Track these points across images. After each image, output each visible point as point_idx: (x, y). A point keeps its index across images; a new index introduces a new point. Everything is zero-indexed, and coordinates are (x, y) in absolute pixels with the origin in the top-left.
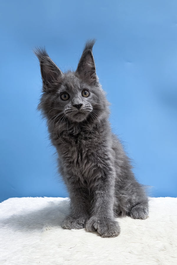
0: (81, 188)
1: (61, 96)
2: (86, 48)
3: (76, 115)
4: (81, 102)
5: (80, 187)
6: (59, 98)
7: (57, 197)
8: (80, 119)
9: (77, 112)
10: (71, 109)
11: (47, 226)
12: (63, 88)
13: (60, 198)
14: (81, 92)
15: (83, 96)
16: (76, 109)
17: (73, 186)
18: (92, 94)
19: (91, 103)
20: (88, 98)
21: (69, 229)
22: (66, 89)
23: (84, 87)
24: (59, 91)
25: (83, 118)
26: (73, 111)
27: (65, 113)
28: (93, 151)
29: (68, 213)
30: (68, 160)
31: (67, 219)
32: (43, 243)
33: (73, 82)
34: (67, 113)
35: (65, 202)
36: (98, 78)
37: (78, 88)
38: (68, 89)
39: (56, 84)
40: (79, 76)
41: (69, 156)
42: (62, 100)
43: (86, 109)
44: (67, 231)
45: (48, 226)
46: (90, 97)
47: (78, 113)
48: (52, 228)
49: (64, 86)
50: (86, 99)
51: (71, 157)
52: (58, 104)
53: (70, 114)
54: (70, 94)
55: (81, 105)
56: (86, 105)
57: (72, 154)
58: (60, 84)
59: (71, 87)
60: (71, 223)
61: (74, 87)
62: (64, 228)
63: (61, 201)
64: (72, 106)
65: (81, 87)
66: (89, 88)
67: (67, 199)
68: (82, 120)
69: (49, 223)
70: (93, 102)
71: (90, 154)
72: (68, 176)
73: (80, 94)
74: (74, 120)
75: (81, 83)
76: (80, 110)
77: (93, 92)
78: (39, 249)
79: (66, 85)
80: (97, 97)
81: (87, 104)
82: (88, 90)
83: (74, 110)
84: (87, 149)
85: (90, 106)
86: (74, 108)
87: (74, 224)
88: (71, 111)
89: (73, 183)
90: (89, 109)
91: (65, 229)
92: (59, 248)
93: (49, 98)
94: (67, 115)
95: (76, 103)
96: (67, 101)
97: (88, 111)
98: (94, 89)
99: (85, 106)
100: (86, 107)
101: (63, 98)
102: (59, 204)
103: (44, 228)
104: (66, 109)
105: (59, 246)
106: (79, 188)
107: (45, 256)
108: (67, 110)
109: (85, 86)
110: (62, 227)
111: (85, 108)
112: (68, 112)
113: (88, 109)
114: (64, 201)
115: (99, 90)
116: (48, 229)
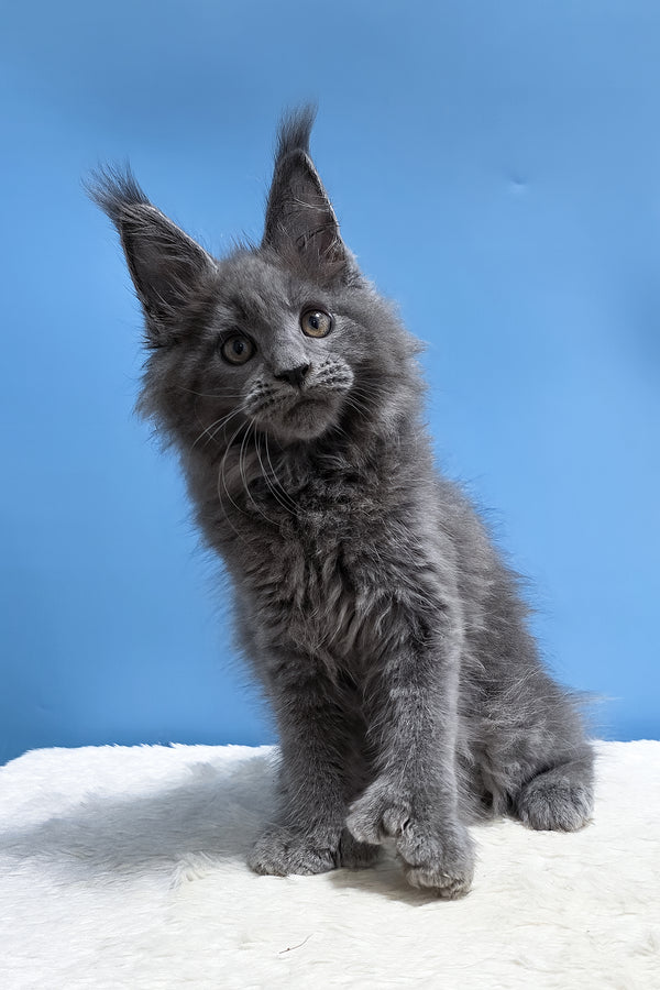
0: (326, 707)
1: (222, 348)
2: (285, 148)
3: (292, 412)
4: (302, 358)
5: (321, 705)
6: (217, 357)
7: (224, 743)
8: (311, 427)
9: (293, 402)
10: (268, 393)
11: (190, 865)
12: (224, 315)
13: (237, 747)
14: (297, 320)
15: (306, 334)
16: (290, 389)
17: (293, 699)
18: (339, 320)
19: (343, 355)
20: (329, 337)
21: (280, 875)
22: (237, 317)
23: (304, 299)
24: (214, 330)
25: (323, 423)
26: (279, 401)
27: (247, 412)
28: (362, 546)
29: (273, 807)
30: (271, 595)
31: (268, 834)
32: (177, 933)
33: (260, 289)
34: (256, 412)
35: (258, 763)
36: (354, 257)
37: (283, 305)
38: (244, 316)
39: (195, 306)
40: (277, 259)
41: (271, 579)
42: (231, 363)
43: (328, 381)
44: (269, 881)
45: (195, 866)
46: (335, 335)
47: (298, 405)
48: (212, 871)
49: (228, 306)
50: (322, 343)
51: (282, 584)
52: (217, 381)
53: (269, 412)
54: (253, 335)
55: (306, 369)
56: (323, 366)
57: (287, 572)
58: (211, 301)
59: (255, 304)
60: (286, 848)
61: (268, 304)
62: (259, 871)
63: (241, 761)
64: (269, 381)
65: (292, 300)
66: (325, 298)
67: (268, 752)
68: (322, 430)
69: (196, 852)
70: (350, 352)
71: (352, 558)
72: (273, 663)
73: (292, 327)
74: (289, 434)
75: (289, 283)
76: (305, 388)
77: (344, 312)
78: (166, 956)
79: (236, 303)
80: (365, 327)
81: (327, 363)
82: (321, 309)
83: (280, 394)
84: (334, 543)
85: (338, 368)
86: (277, 385)
87: (299, 853)
88: (272, 401)
89: (292, 688)
90: (340, 380)
91: (264, 873)
92: (241, 948)
93: (178, 366)
94: (257, 419)
95: (285, 365)
96: (248, 367)
97: (339, 390)
98: (345, 297)
99: (323, 369)
100: (325, 373)
101: (231, 357)
102: (235, 774)
103: (178, 870)
104: (250, 396)
105: (243, 942)
106: (318, 709)
107: (190, 980)
108: (255, 399)
109: (309, 292)
110: (249, 865)
111: (324, 378)
112: (261, 407)
113: (334, 379)
114: (254, 759)
115: (363, 299)
116: (194, 877)
